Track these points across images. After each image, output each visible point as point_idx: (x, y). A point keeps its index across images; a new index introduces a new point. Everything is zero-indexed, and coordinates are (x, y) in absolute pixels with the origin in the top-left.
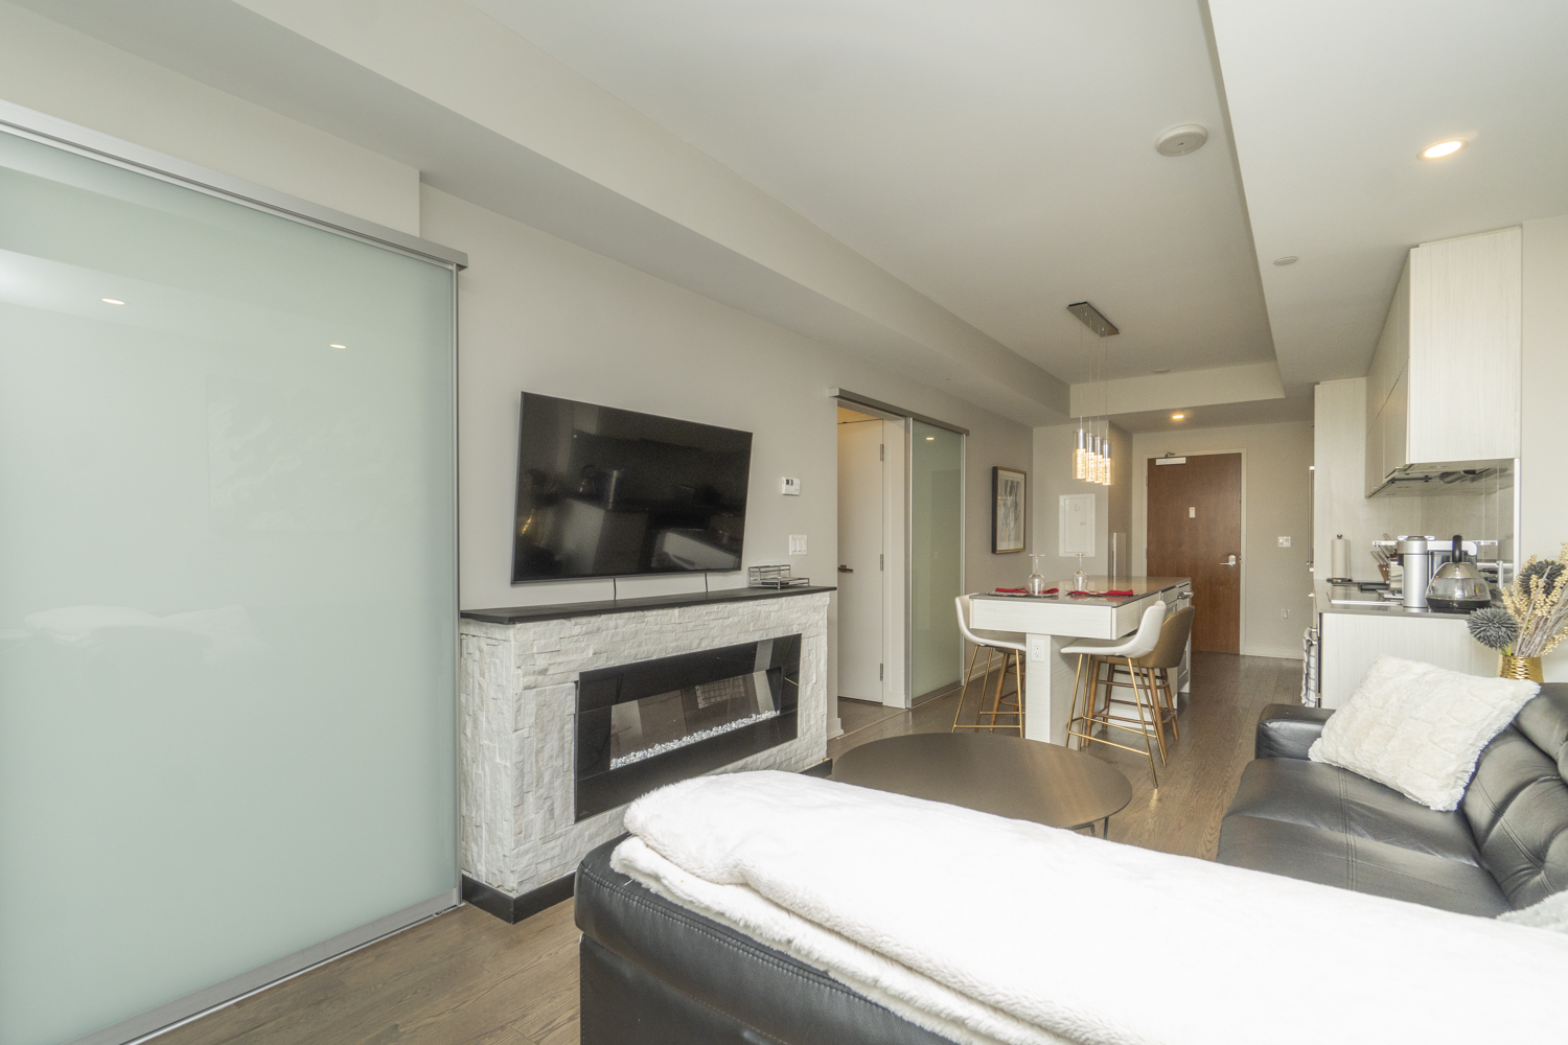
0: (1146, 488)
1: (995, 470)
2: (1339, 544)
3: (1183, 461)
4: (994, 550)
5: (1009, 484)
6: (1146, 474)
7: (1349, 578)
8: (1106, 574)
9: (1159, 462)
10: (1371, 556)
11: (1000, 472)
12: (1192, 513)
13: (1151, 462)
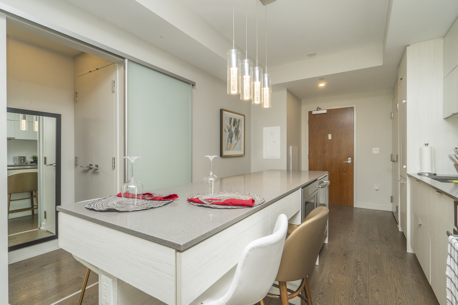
0: (308, 126)
1: (221, 111)
2: (426, 150)
3: (325, 111)
4: (221, 155)
5: (233, 120)
6: (308, 118)
7: (434, 172)
8: (286, 169)
9: (314, 113)
10: (449, 159)
11: (224, 112)
12: (330, 137)
13: (310, 113)
